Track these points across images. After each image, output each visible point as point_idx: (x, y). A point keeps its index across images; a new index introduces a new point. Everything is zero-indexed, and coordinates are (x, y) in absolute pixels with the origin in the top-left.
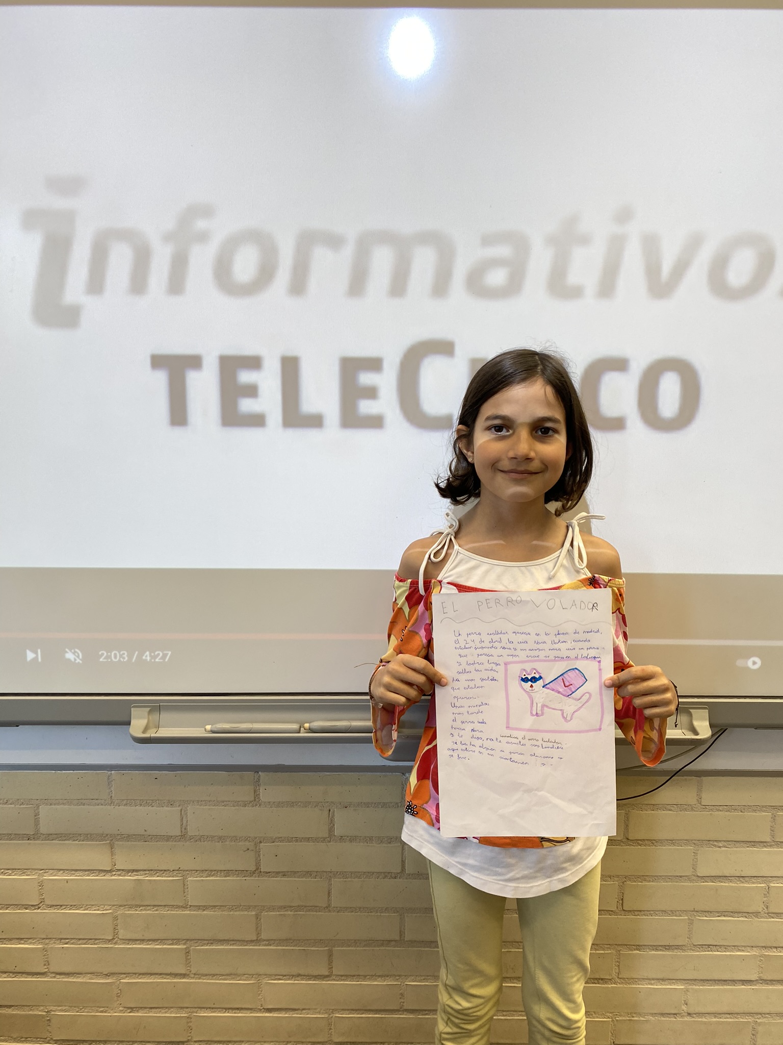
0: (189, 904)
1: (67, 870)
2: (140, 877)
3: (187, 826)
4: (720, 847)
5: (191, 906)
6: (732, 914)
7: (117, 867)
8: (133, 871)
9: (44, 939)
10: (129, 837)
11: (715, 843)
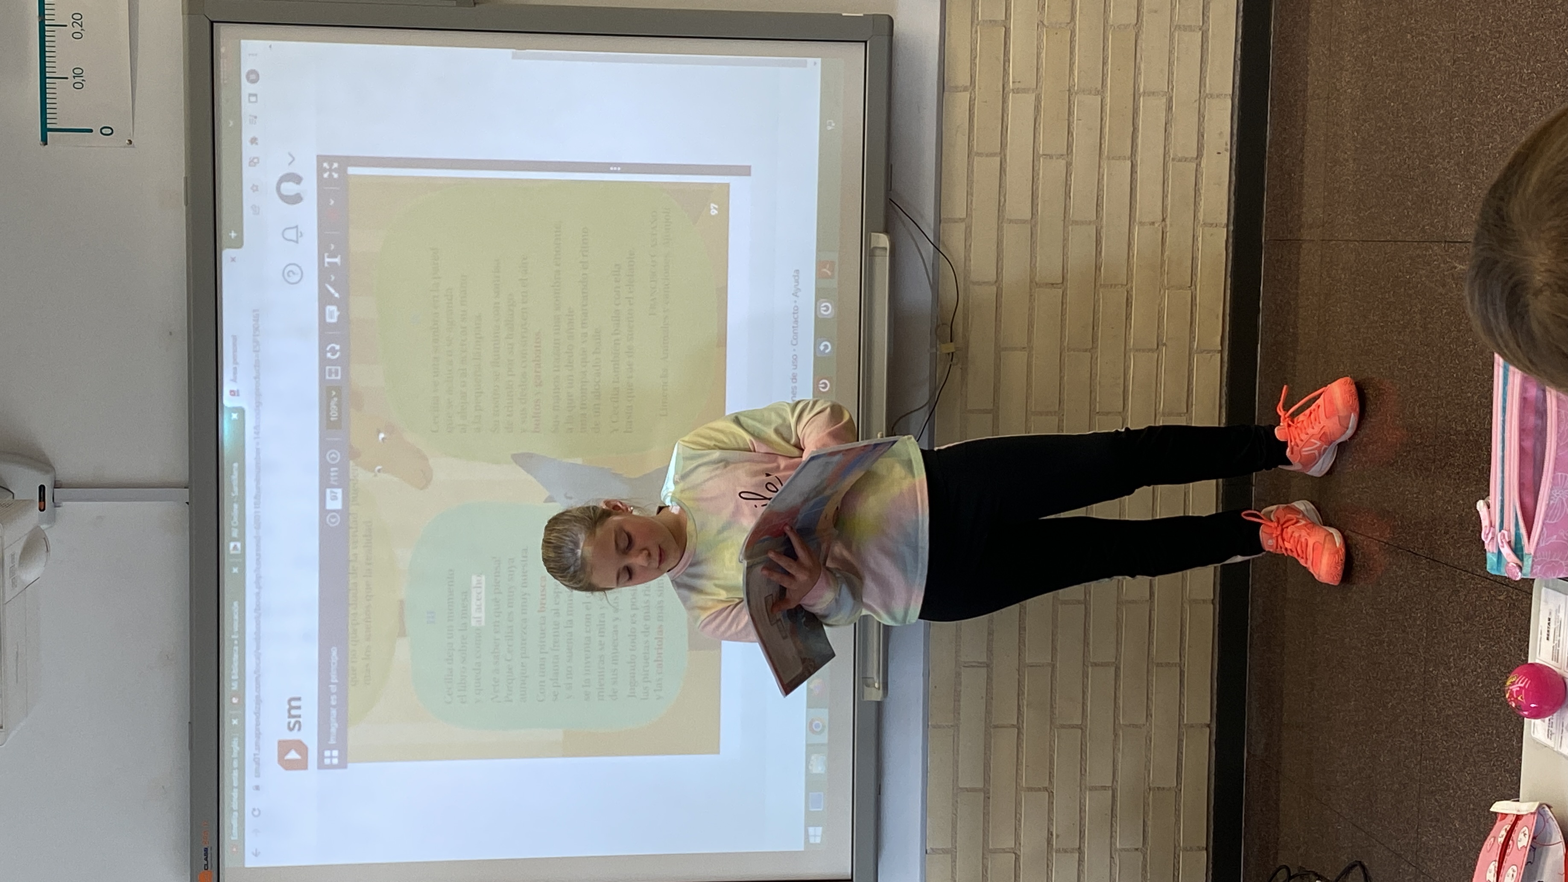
0: (1050, 661)
1: (1017, 766)
2: (1025, 703)
3: (978, 662)
4: (1005, 200)
5: (1052, 660)
6: (1068, 186)
7: (1015, 723)
8: (1019, 709)
9: (1081, 790)
10: (988, 712)
11: (1001, 204)
